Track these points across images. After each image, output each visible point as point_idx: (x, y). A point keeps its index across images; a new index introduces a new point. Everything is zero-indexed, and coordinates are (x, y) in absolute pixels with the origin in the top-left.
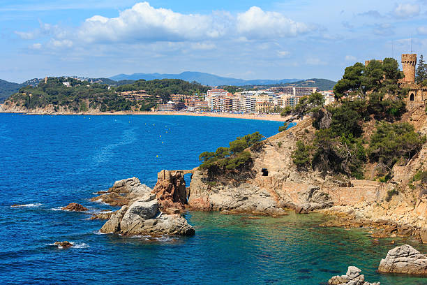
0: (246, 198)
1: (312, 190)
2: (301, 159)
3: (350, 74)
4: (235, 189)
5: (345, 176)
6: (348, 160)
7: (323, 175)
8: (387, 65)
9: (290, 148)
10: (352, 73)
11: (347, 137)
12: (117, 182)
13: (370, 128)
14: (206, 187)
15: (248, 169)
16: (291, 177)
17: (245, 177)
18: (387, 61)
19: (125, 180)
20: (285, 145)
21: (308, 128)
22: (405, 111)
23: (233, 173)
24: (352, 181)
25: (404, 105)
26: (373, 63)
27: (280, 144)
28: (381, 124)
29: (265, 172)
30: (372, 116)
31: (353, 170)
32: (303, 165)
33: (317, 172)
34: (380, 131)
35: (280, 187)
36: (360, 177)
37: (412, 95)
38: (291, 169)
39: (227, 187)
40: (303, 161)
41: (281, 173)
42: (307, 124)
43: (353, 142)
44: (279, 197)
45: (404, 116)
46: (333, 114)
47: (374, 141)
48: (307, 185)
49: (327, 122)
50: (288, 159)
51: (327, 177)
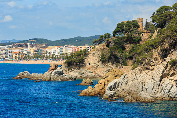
0: (84, 74)
1: (109, 70)
2: (103, 59)
3: (120, 26)
4: (79, 70)
5: (121, 65)
6: (121, 59)
7: (113, 64)
8: (134, 23)
9: (98, 55)
10: (121, 25)
11: (120, 50)
12: (20, 73)
13: (128, 47)
14: (68, 70)
15: (82, 63)
16: (100, 66)
17: (82, 66)
18: (134, 21)
19: (24, 72)
20: (96, 54)
21: (105, 47)
22: (141, 40)
23: (77, 64)
24: (123, 66)
25: (141, 38)
26: (128, 22)
27: (94, 54)
28: (132, 45)
29: (89, 64)
30: (128, 42)
31: (123, 62)
32: (104, 61)
33: (110, 63)
34: (133, 47)
35: (96, 69)
36: (126, 65)
37: (143, 35)
38: (100, 62)
39: (75, 70)
40: (104, 59)
41: (95, 64)
42: (104, 46)
43: (122, 52)
44: (96, 73)
45: (141, 42)
46: (114, 41)
47: (131, 51)
48: (106, 68)
49: (112, 44)
50: (98, 59)
51: (114, 65)
